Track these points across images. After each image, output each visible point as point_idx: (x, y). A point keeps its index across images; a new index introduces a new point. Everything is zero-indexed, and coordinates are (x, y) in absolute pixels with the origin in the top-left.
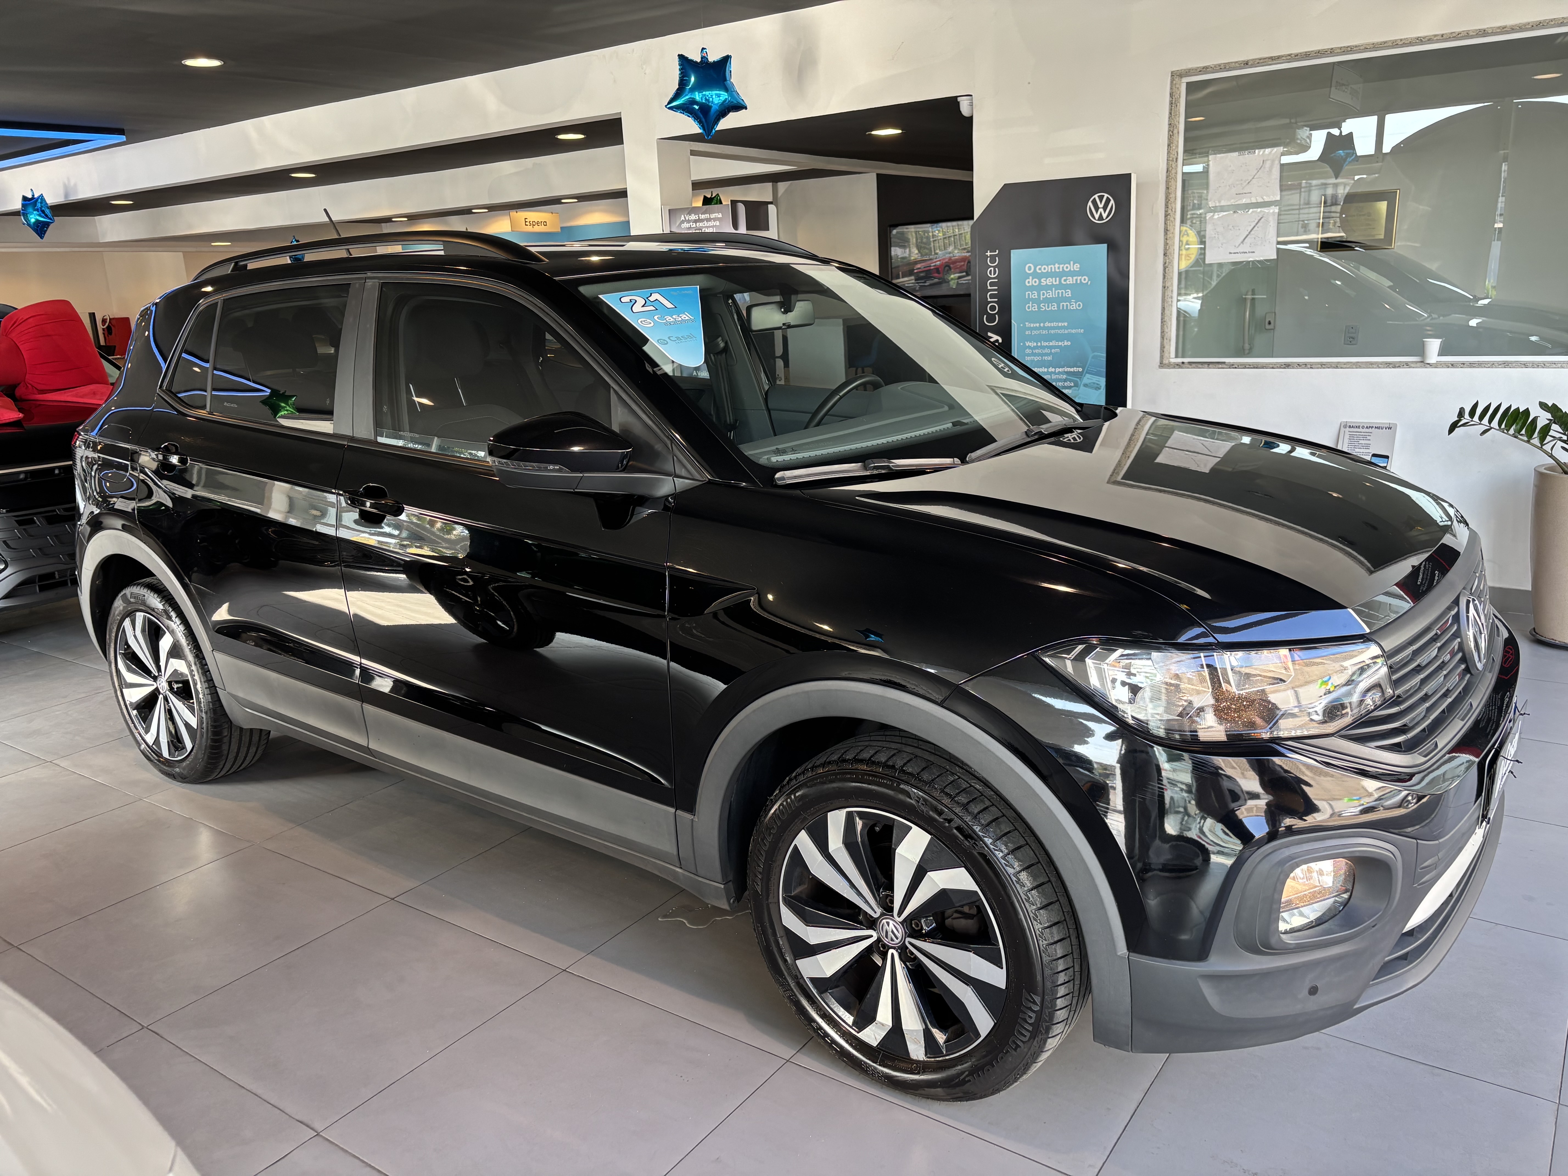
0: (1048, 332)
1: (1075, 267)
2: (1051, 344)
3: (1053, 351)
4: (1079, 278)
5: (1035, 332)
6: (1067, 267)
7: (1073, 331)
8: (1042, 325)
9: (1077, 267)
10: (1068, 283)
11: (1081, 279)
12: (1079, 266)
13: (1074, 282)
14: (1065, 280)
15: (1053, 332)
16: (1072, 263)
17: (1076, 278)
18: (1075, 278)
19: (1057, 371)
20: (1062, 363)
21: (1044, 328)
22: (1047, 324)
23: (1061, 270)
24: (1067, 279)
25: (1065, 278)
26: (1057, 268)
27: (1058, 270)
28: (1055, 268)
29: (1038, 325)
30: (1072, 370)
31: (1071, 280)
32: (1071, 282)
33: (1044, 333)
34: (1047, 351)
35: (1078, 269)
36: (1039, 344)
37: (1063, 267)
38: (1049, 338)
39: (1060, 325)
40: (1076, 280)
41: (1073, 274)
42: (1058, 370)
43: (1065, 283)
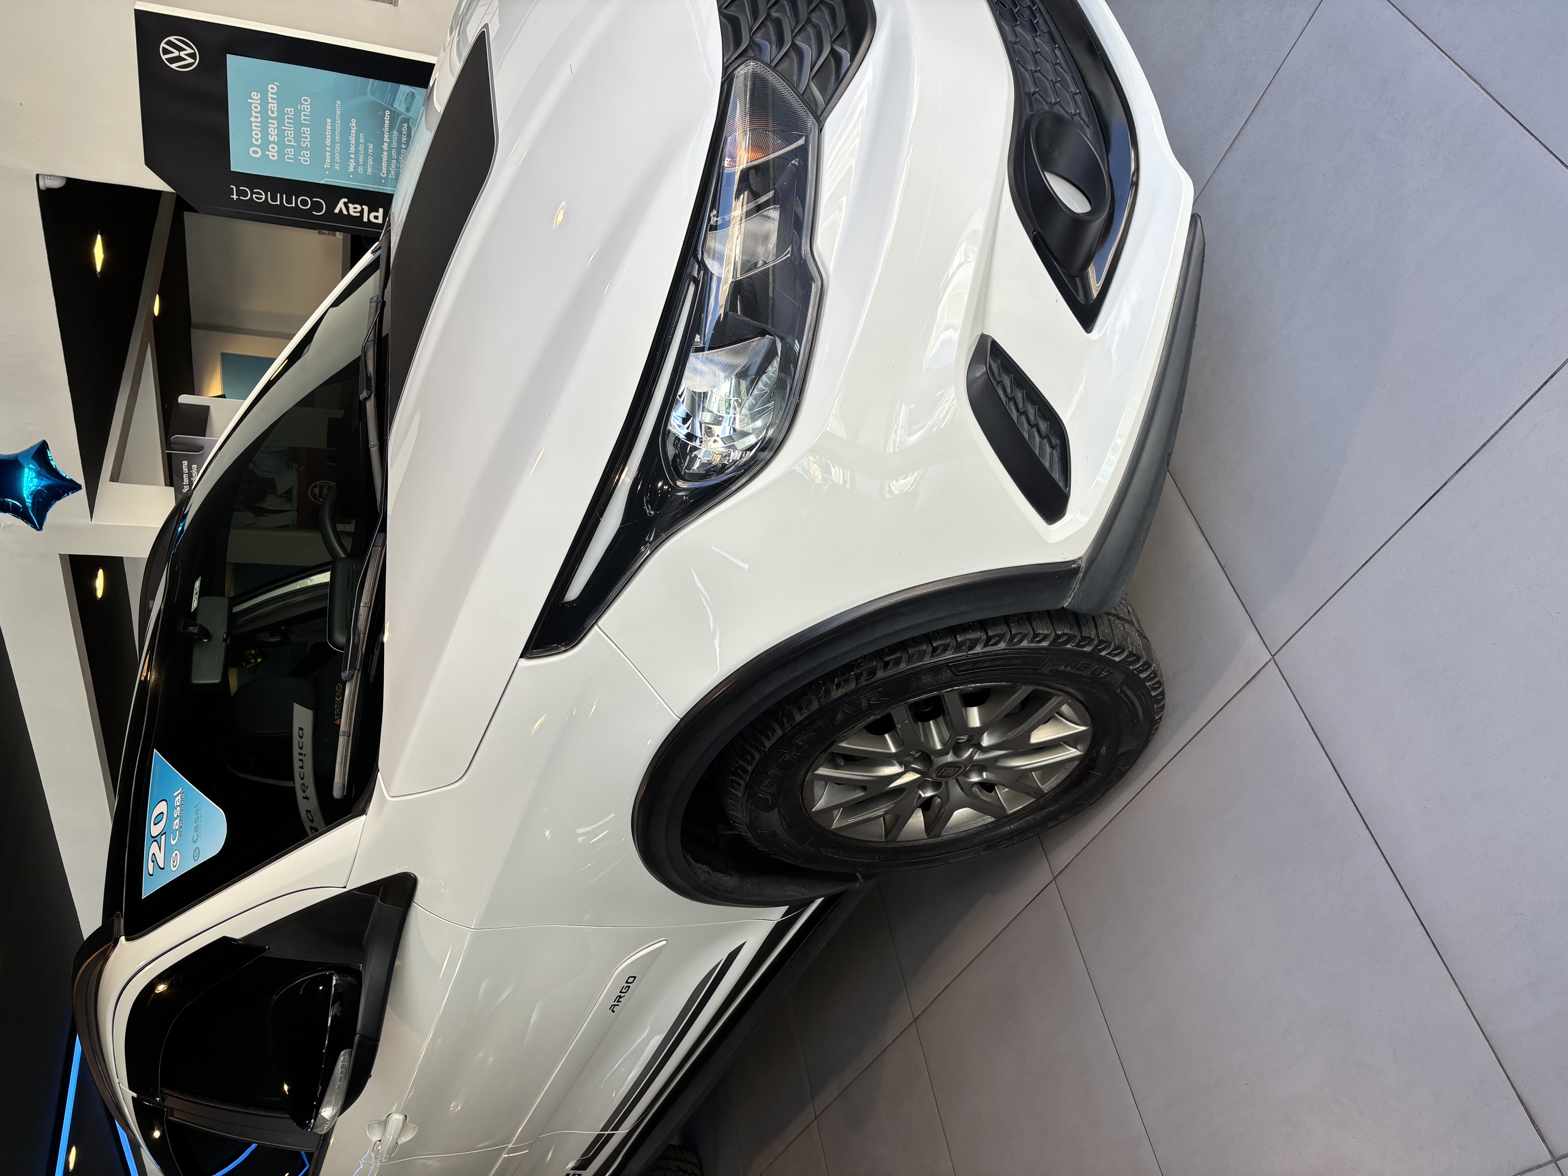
0: (338, 143)
1: (255, 98)
2: (353, 142)
3: (362, 141)
4: (270, 95)
5: (337, 158)
6: (256, 107)
7: (338, 112)
8: (328, 149)
9: (256, 95)
10: (276, 109)
11: (272, 93)
12: (255, 93)
13: (275, 102)
14: (273, 112)
15: (337, 138)
16: (249, 101)
17: (269, 98)
18: (270, 100)
19: (388, 140)
20: (378, 132)
21: (333, 146)
22: (328, 142)
23: (259, 115)
24: (271, 110)
25: (269, 112)
26: (256, 120)
27: (259, 119)
28: (256, 122)
29: (328, 154)
30: (387, 122)
31: (273, 105)
32: (275, 105)
33: (338, 148)
34: (361, 148)
35: (259, 94)
36: (353, 156)
37: (256, 112)
38: (346, 144)
39: (329, 128)
40: (272, 98)
41: (264, 102)
42: (386, 139)
43: (276, 113)
